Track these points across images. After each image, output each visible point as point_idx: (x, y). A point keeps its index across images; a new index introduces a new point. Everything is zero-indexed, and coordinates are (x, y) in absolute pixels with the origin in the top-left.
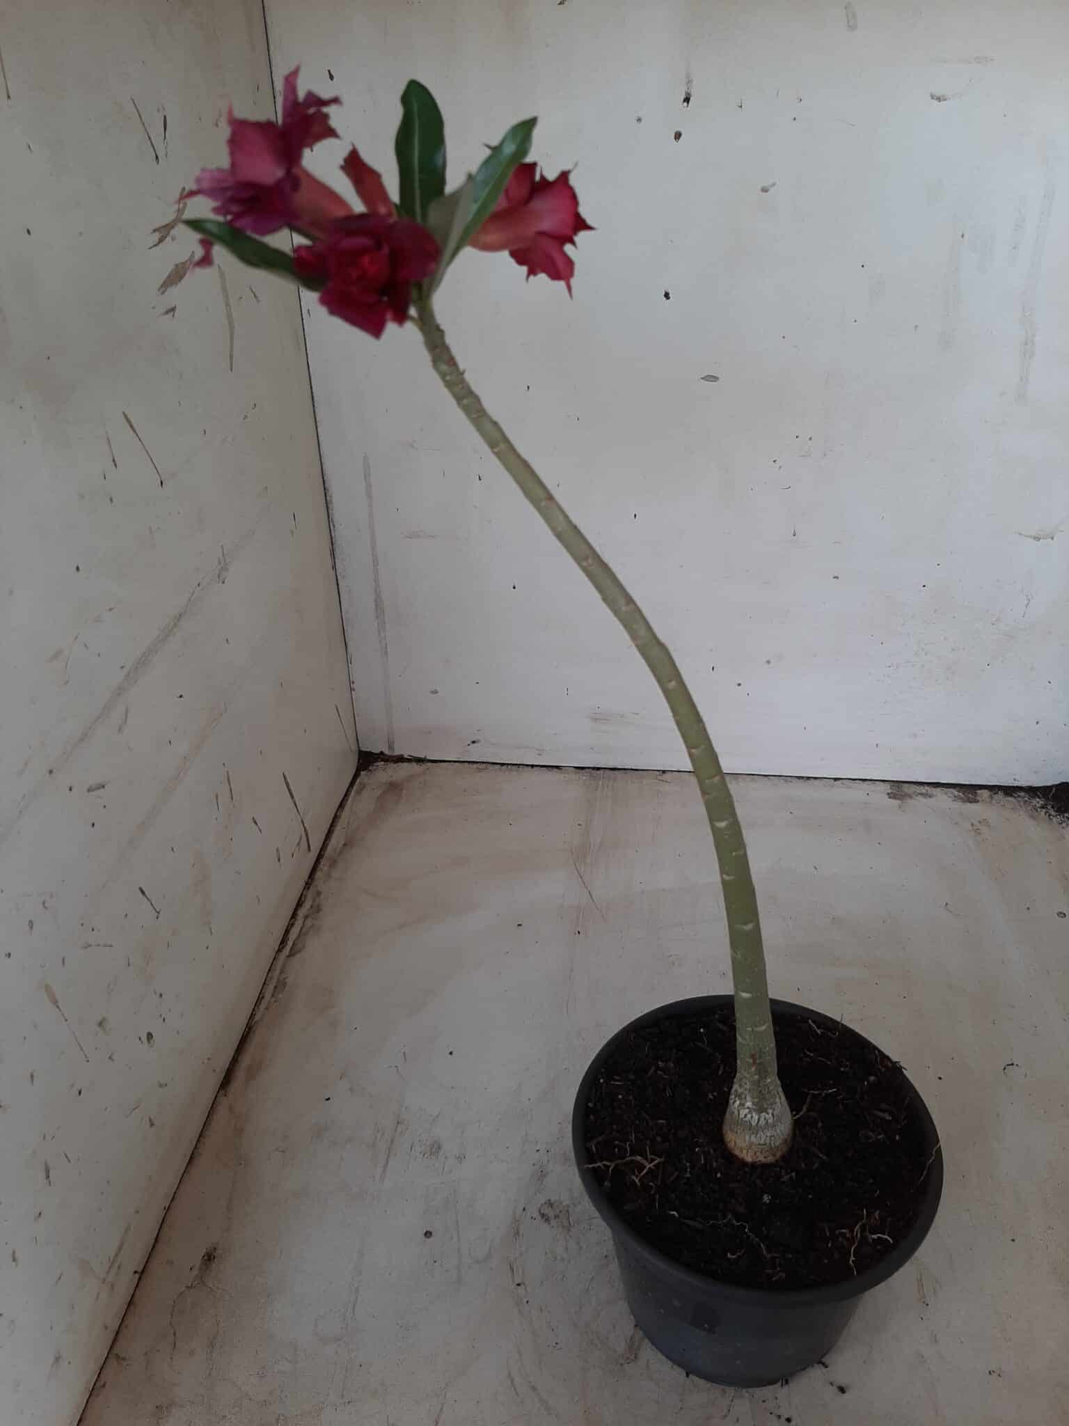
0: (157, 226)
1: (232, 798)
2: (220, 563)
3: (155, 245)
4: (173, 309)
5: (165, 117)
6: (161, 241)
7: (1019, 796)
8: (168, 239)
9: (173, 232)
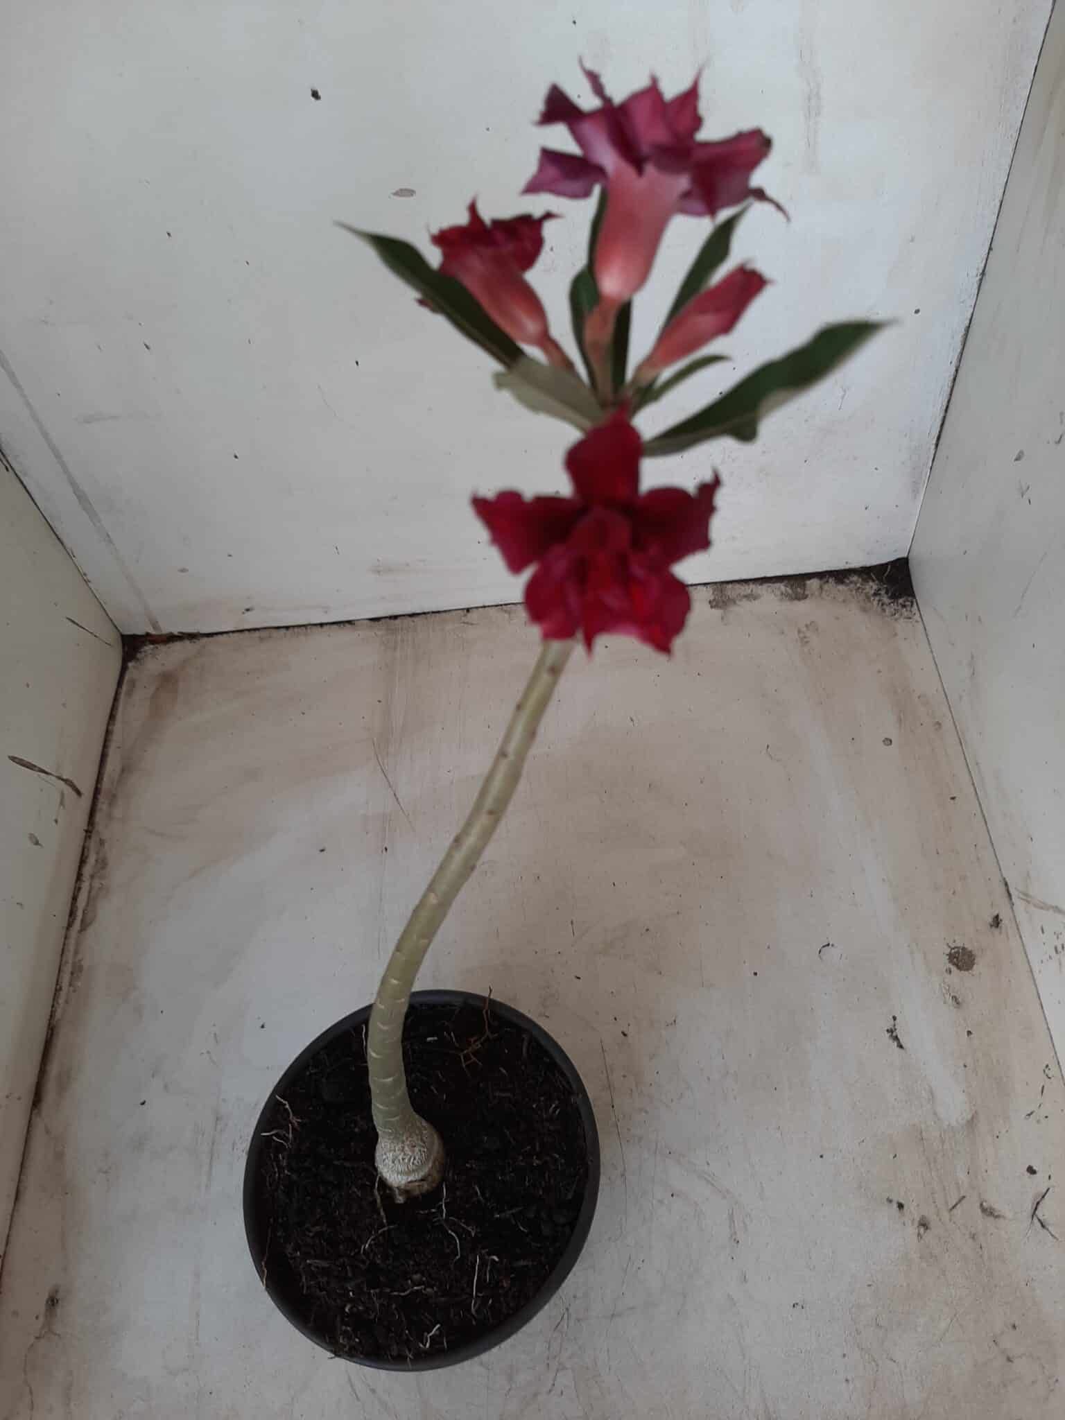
7: (851, 582)
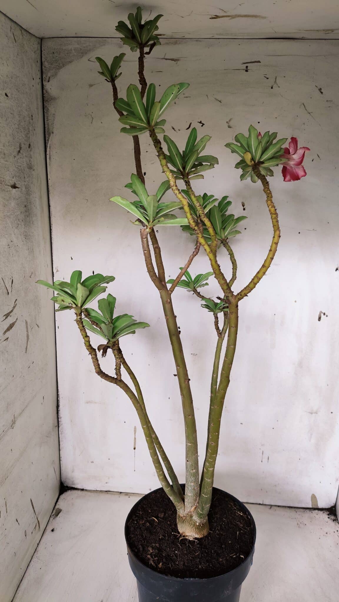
0: (5, 314)
1: (7, 512)
2: (12, 421)
3: (4, 320)
4: (7, 339)
5: (13, 280)
6: (6, 318)
8: (9, 316)
9: (11, 314)
